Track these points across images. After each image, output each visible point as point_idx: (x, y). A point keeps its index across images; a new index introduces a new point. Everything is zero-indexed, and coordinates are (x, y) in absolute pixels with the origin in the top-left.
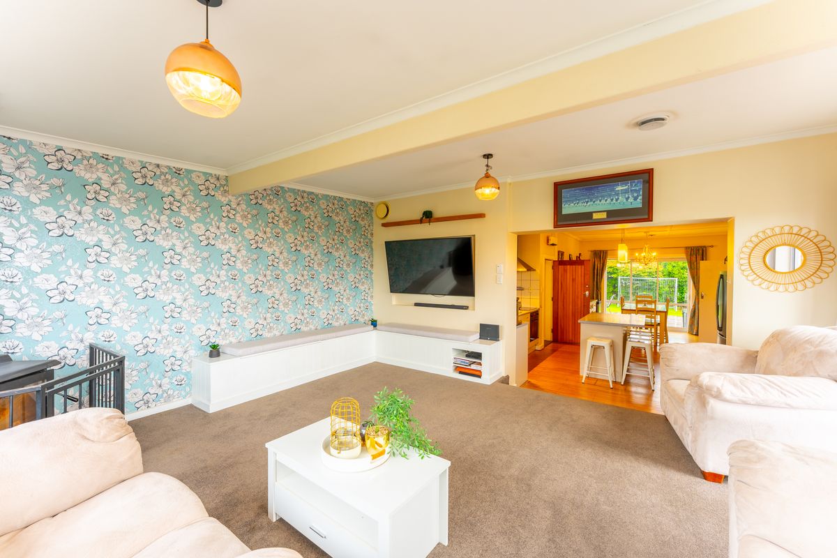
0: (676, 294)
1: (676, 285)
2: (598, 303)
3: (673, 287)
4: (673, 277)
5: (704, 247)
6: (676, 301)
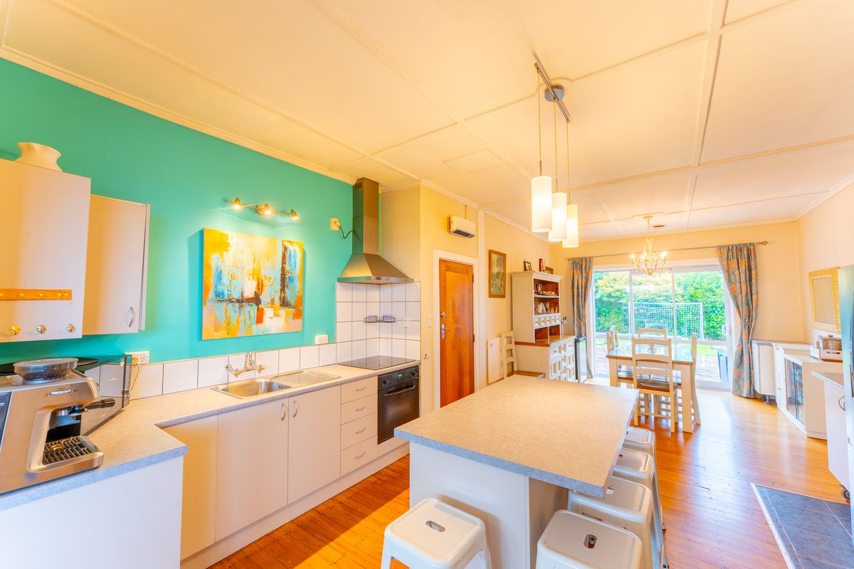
0: (702, 324)
1: (701, 312)
2: (577, 341)
3: (697, 314)
4: (697, 301)
5: (750, 244)
6: (702, 331)
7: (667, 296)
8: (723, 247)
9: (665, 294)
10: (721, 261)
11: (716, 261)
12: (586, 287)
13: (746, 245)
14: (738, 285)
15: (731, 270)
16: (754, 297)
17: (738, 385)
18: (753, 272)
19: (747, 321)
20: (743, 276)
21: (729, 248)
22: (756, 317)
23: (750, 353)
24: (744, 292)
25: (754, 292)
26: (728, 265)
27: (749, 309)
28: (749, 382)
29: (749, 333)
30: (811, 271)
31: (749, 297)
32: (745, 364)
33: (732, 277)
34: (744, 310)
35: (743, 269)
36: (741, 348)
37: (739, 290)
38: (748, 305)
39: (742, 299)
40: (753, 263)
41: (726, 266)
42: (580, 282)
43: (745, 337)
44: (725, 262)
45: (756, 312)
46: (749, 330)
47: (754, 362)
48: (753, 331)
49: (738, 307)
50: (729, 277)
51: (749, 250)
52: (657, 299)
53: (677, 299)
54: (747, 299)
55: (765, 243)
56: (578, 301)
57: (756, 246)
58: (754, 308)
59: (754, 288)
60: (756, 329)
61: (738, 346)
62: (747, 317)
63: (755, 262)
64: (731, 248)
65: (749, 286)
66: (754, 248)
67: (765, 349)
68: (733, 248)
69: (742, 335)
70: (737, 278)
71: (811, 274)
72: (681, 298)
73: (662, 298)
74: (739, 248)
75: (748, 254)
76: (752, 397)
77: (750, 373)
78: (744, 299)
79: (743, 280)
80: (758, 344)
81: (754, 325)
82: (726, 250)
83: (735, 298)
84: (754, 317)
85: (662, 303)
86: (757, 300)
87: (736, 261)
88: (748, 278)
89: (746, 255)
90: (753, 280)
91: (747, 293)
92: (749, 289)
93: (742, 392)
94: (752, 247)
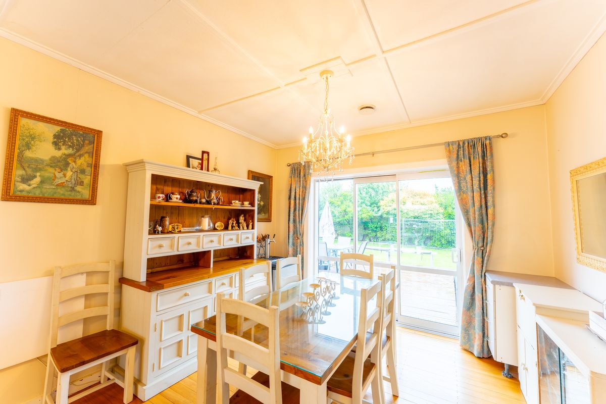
5: (486, 138)
7: (431, 214)
8: (453, 143)
9: (430, 212)
10: (450, 163)
11: (443, 164)
12: (304, 199)
13: (480, 139)
14: (470, 194)
15: (462, 175)
16: (490, 211)
17: (468, 335)
18: (489, 176)
19: (480, 245)
20: (476, 182)
21: (459, 145)
22: (492, 240)
23: (484, 291)
24: (477, 204)
25: (490, 203)
26: (458, 167)
27: (483, 228)
28: (481, 334)
29: (483, 262)
30: (573, 168)
31: (484, 212)
32: (476, 309)
33: (463, 184)
34: (477, 228)
35: (476, 171)
36: (472, 283)
37: (470, 202)
38: (482, 222)
39: (475, 213)
40: (488, 164)
41: (455, 168)
42: (297, 192)
43: (477, 268)
44: (454, 163)
45: (493, 232)
46: (483, 258)
47: (488, 305)
48: (488, 260)
49: (469, 225)
50: (459, 183)
51: (484, 146)
52: (423, 216)
53: (438, 217)
54: (481, 215)
55: (504, 136)
56: (295, 216)
57: (494, 140)
58: (490, 227)
59: (490, 198)
60: (493, 256)
61: (469, 280)
62: (481, 240)
63: (492, 163)
64: (461, 144)
65: (483, 196)
66: (490, 144)
67: (503, 291)
68: (464, 143)
69: (473, 264)
70: (469, 185)
71: (574, 173)
72: (441, 216)
73: (427, 216)
74: (472, 144)
75: (483, 152)
76: (486, 356)
77: (484, 319)
78: (477, 213)
79: (476, 187)
80: (494, 283)
81: (490, 250)
82: (455, 147)
83: (466, 212)
84: (489, 239)
85: (428, 220)
86: (494, 215)
87: (468, 161)
88: (482, 185)
89: (480, 154)
90: (489, 187)
91: (481, 206)
92: (483, 200)
93: (473, 346)
94: (488, 142)
